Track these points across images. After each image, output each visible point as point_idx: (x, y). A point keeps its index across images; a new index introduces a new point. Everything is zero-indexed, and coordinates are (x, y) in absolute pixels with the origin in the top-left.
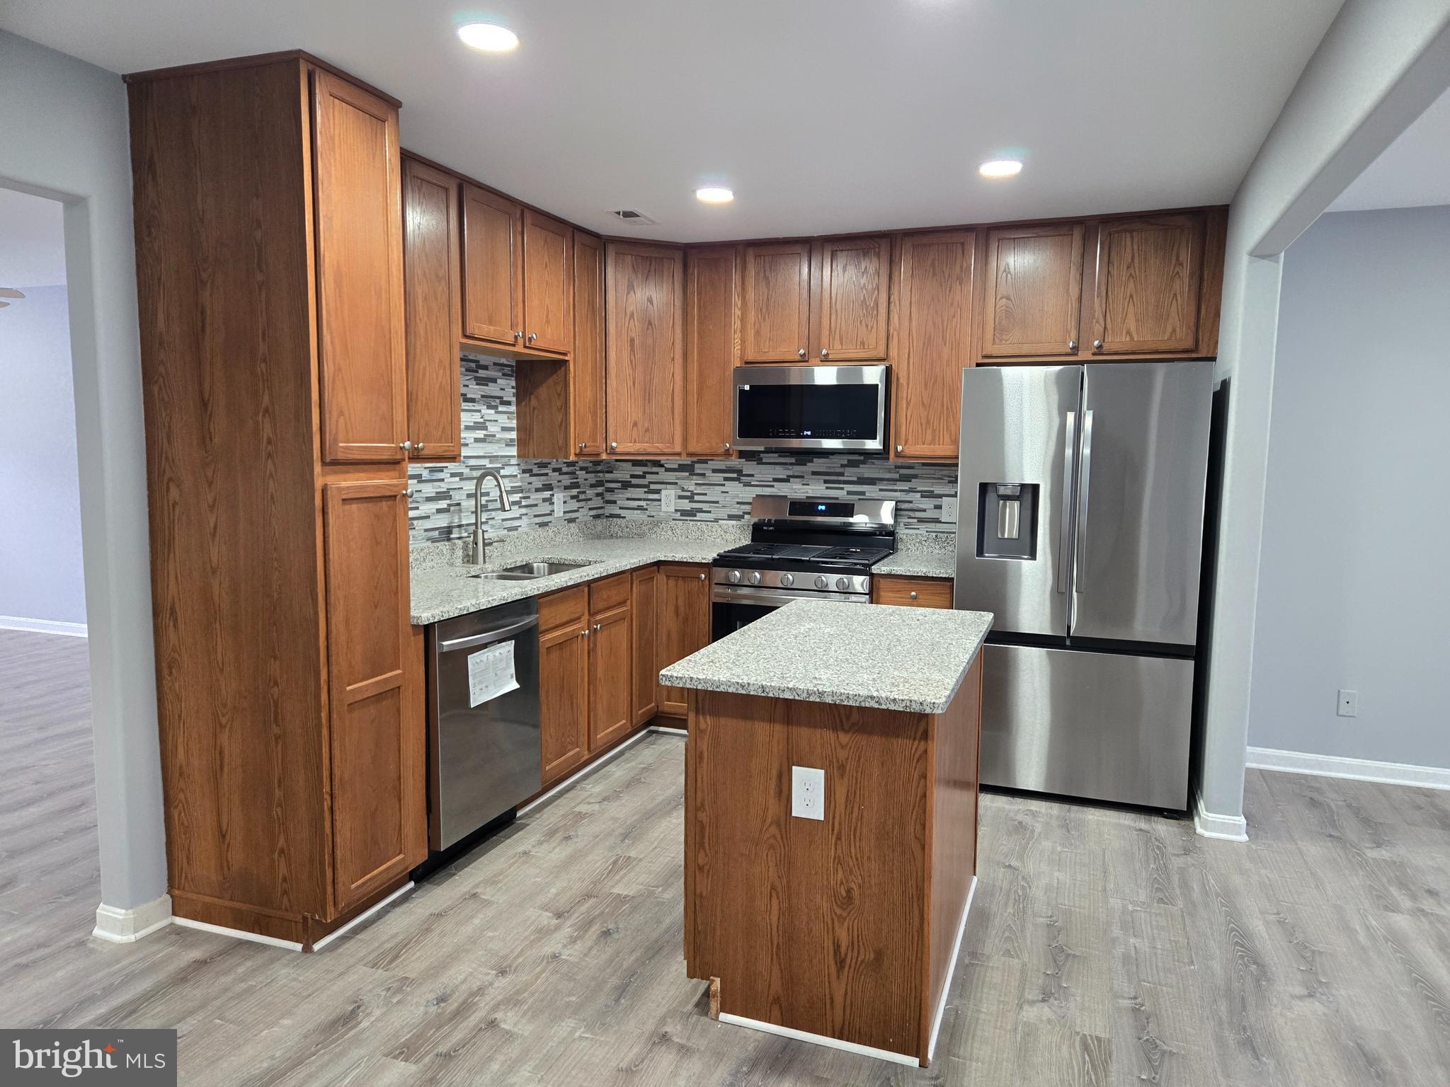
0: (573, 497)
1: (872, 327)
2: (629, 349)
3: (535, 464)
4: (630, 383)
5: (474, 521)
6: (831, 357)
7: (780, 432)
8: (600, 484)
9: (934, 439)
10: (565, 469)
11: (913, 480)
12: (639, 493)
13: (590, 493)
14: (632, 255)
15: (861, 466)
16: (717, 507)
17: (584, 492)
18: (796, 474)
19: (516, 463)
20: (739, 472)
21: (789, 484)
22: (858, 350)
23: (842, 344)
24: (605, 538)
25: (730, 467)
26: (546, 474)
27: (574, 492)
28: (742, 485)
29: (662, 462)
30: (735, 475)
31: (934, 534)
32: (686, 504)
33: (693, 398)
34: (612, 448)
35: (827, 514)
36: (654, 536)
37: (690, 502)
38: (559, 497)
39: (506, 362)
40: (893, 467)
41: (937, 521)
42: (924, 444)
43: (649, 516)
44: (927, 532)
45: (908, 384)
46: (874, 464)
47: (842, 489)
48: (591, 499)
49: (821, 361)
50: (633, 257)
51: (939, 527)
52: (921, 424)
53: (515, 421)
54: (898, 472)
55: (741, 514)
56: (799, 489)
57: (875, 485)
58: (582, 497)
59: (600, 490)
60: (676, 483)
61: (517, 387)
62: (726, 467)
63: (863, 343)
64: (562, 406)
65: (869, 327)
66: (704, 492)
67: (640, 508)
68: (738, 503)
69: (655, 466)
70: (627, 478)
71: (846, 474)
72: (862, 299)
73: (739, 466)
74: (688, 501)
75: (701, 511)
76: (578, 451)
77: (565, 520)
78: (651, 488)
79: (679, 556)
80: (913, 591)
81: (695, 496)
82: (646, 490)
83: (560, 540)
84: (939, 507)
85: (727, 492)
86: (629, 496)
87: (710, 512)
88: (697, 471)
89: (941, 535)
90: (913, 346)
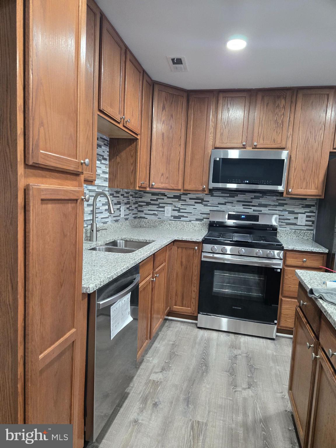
0: (128, 208)
1: (280, 133)
2: (162, 138)
3: (115, 191)
4: (161, 154)
5: (92, 218)
6: (258, 146)
7: (234, 181)
8: (136, 203)
9: (306, 186)
10: (125, 195)
11: (285, 206)
12: (154, 207)
13: (133, 206)
14: (165, 92)
15: (260, 198)
16: (191, 215)
17: (131, 206)
18: (229, 201)
19: (108, 190)
20: (202, 200)
21: (226, 206)
22: (272, 144)
23: (264, 141)
24: (138, 228)
25: (198, 197)
26: (118, 197)
27: (128, 206)
28: (203, 205)
29: (166, 194)
30: (200, 201)
31: (294, 230)
32: (176, 214)
33: (188, 164)
34: (152, 185)
35: (246, 220)
36: (161, 227)
37: (178, 212)
38: (123, 208)
39: (105, 138)
40: (276, 199)
41: (295, 224)
42: (301, 189)
43: (158, 218)
44: (290, 229)
45: (296, 160)
46: (267, 198)
47: (251, 209)
48: (133, 210)
49: (252, 148)
50: (166, 93)
51: (296, 227)
52: (301, 179)
53: (108, 169)
54: (278, 202)
55: (202, 218)
56: (230, 208)
57: (267, 207)
58: (130, 208)
59: (136, 205)
60: (172, 204)
61: (110, 152)
62: (196, 197)
63: (274, 140)
64: (133, 162)
65: (278, 133)
66: (185, 208)
67: (154, 214)
68: (201, 213)
69: (163, 196)
70: (149, 200)
71: (253, 202)
72: (275, 120)
73: (203, 197)
74: (177, 212)
75: (183, 216)
76: (140, 185)
77: (124, 219)
78: (160, 206)
79: (185, 238)
80: (305, 258)
81: (181, 210)
82: (158, 206)
83: (123, 228)
84: (297, 218)
85: (196, 209)
86: (149, 209)
87: (187, 217)
88: (182, 199)
89: (297, 231)
90: (299, 143)
